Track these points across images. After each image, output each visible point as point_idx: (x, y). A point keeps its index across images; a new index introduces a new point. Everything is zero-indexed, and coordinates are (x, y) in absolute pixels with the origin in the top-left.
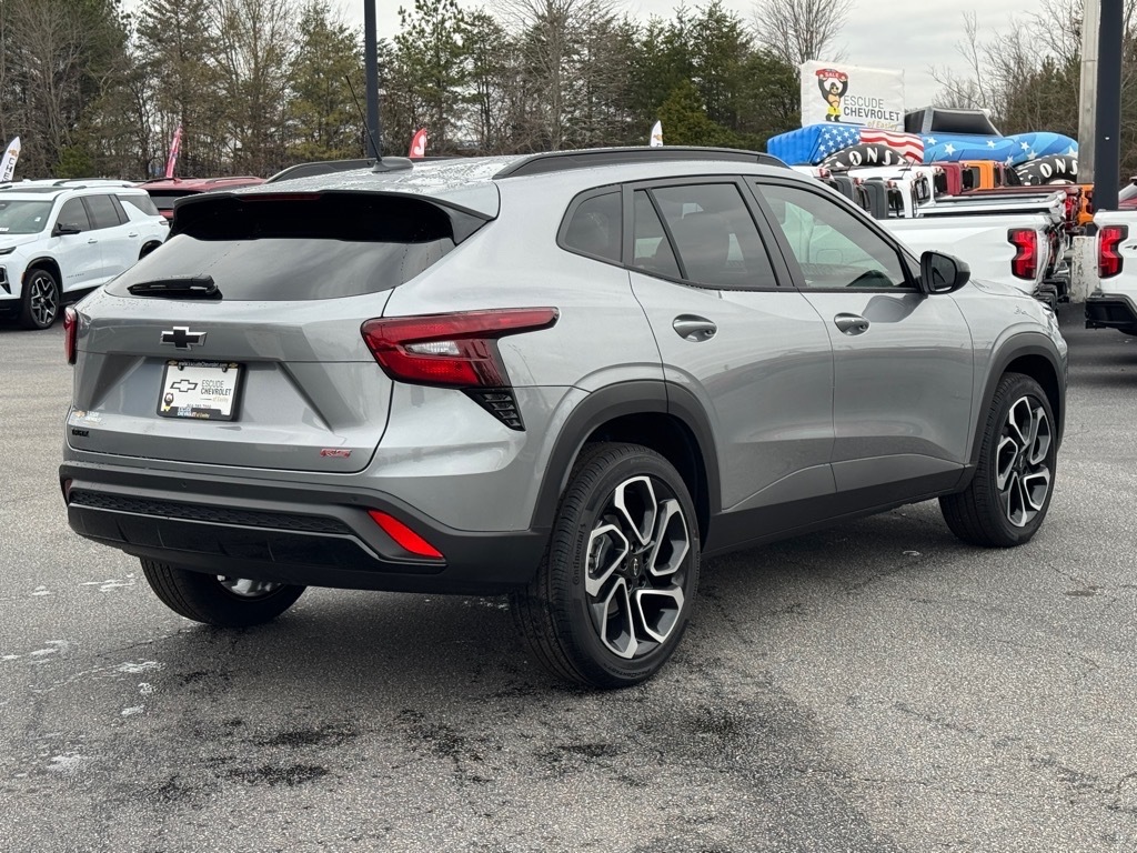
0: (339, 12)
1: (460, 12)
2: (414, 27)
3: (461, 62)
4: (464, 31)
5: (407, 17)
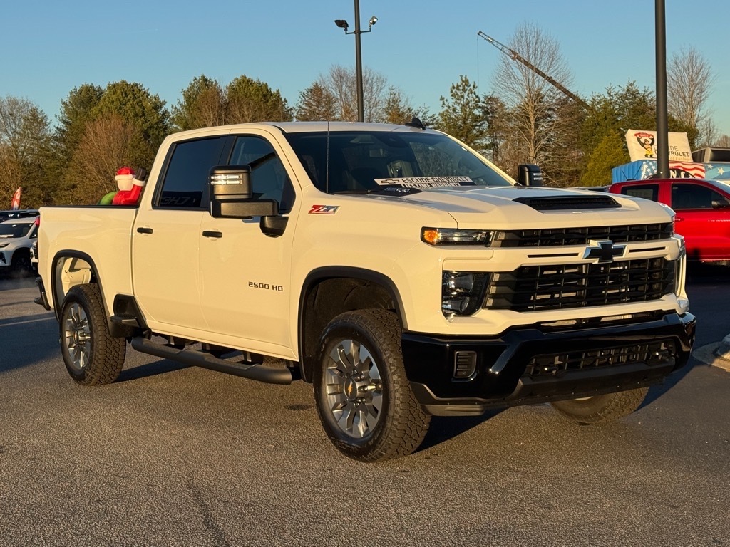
0: (407, 101)
1: (477, 97)
2: (449, 107)
3: (480, 126)
4: (482, 107)
5: (446, 103)
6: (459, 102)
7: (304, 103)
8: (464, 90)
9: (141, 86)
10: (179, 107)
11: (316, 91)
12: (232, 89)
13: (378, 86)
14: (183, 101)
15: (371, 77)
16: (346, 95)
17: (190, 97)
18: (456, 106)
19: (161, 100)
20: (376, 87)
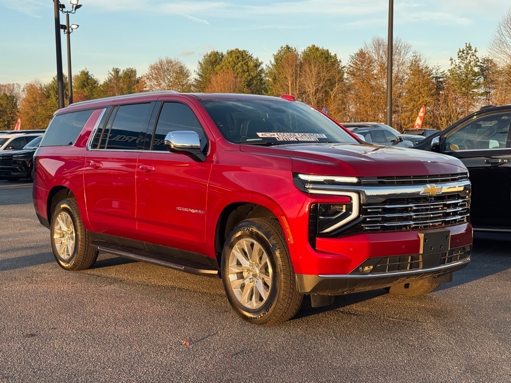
6: (463, 61)
7: (353, 63)
8: (468, 54)
9: (248, 52)
10: (270, 66)
11: (362, 54)
12: (305, 53)
13: (405, 51)
14: (273, 62)
15: (400, 45)
16: (382, 57)
17: (278, 59)
18: (461, 64)
19: (260, 61)
20: (403, 52)
